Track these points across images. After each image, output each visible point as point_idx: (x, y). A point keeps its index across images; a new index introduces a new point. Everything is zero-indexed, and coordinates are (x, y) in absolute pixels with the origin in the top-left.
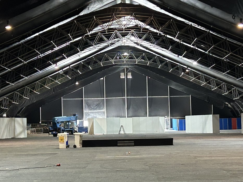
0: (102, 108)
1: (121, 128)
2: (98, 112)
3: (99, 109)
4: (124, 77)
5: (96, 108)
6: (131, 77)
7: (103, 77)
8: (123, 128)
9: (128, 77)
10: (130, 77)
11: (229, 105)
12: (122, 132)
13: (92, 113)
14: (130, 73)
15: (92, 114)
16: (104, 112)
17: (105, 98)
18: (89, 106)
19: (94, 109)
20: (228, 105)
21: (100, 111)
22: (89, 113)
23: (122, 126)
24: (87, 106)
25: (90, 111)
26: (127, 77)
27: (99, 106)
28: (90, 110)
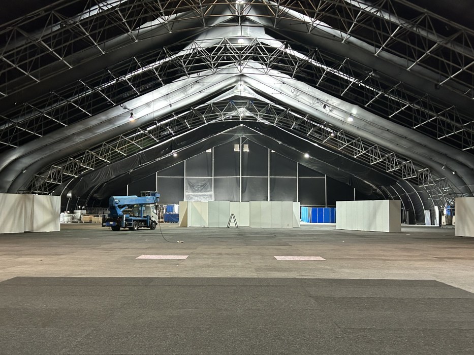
0: (209, 189)
1: (231, 219)
2: (203, 195)
3: (205, 192)
4: (239, 151)
5: (201, 190)
6: (248, 151)
7: (211, 147)
8: (234, 219)
9: (244, 151)
10: (246, 149)
11: (378, 190)
12: (232, 224)
13: (196, 196)
14: (247, 145)
15: (196, 198)
16: (211, 196)
17: (213, 177)
18: (192, 186)
19: (198, 191)
20: (376, 190)
21: (205, 193)
22: (192, 196)
23: (232, 215)
24: (189, 187)
25: (193, 194)
26: (242, 150)
27: (204, 187)
28: (193, 192)
